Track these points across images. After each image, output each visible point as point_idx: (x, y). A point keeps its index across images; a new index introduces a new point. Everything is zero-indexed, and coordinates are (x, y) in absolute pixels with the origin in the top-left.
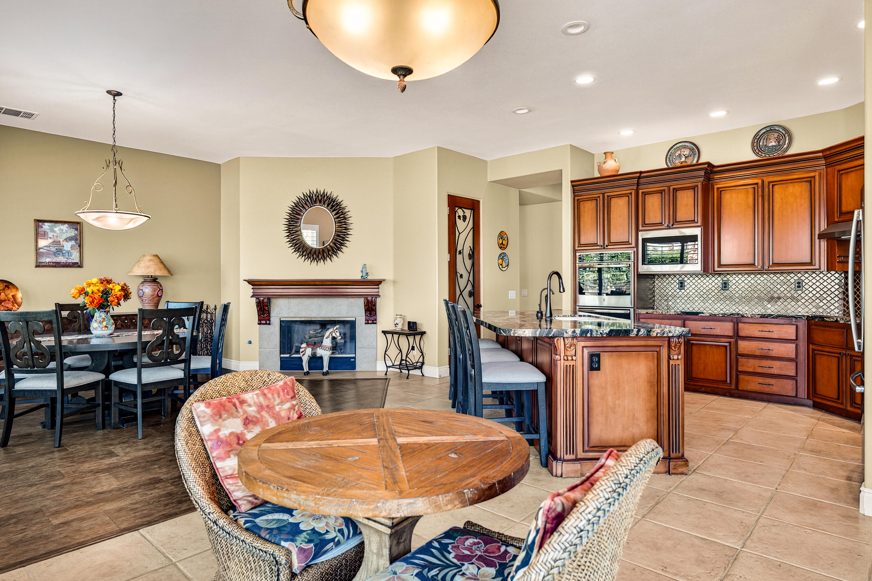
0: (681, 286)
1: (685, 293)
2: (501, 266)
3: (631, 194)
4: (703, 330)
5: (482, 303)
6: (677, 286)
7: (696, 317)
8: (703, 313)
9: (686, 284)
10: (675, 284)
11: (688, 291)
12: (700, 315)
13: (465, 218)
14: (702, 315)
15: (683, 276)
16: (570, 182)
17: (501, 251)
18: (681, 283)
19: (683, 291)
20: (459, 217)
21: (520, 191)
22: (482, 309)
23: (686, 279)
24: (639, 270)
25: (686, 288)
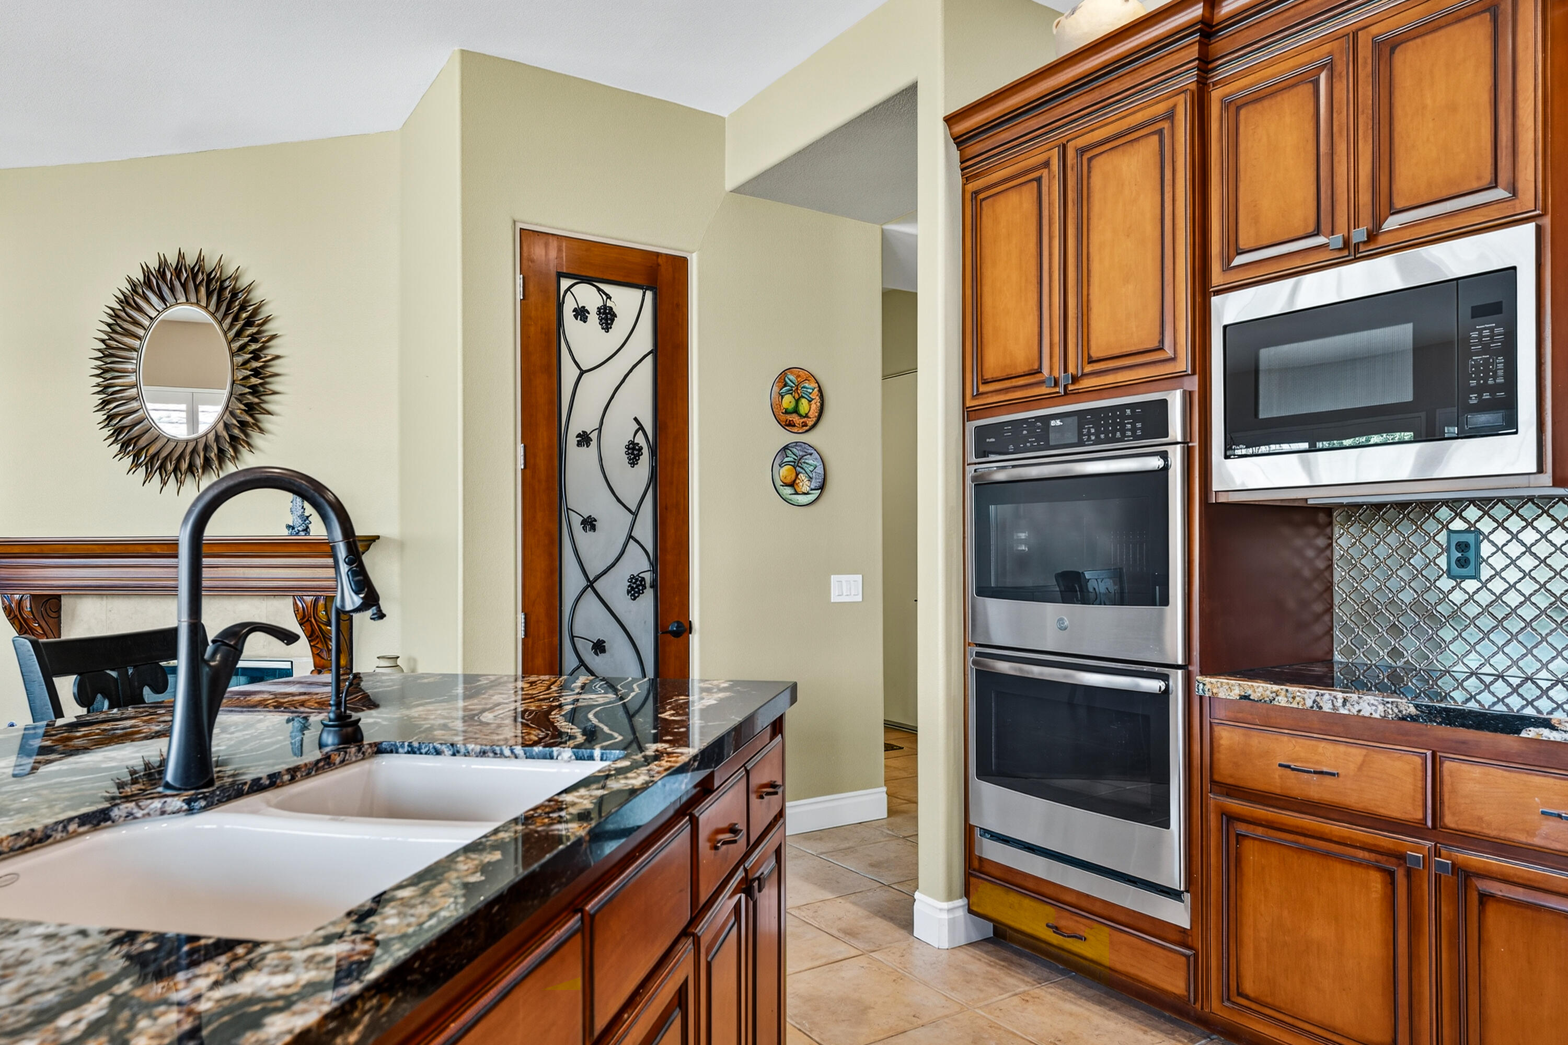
0: (1463, 562)
1: (1484, 598)
2: (787, 491)
3: (1170, 116)
4: (1549, 826)
5: (695, 615)
6: (1442, 562)
7: (1505, 741)
8: (1547, 724)
9: (1486, 549)
10: (1432, 550)
11: (1498, 586)
12: (1530, 733)
13: (607, 317)
14: (1546, 733)
15: (1472, 513)
16: (941, 126)
17: (788, 437)
18: (1463, 547)
19: (1471, 585)
20: (581, 313)
21: (883, 230)
22: (695, 640)
23: (1486, 526)
24: (1216, 485)
25: (1486, 573)
